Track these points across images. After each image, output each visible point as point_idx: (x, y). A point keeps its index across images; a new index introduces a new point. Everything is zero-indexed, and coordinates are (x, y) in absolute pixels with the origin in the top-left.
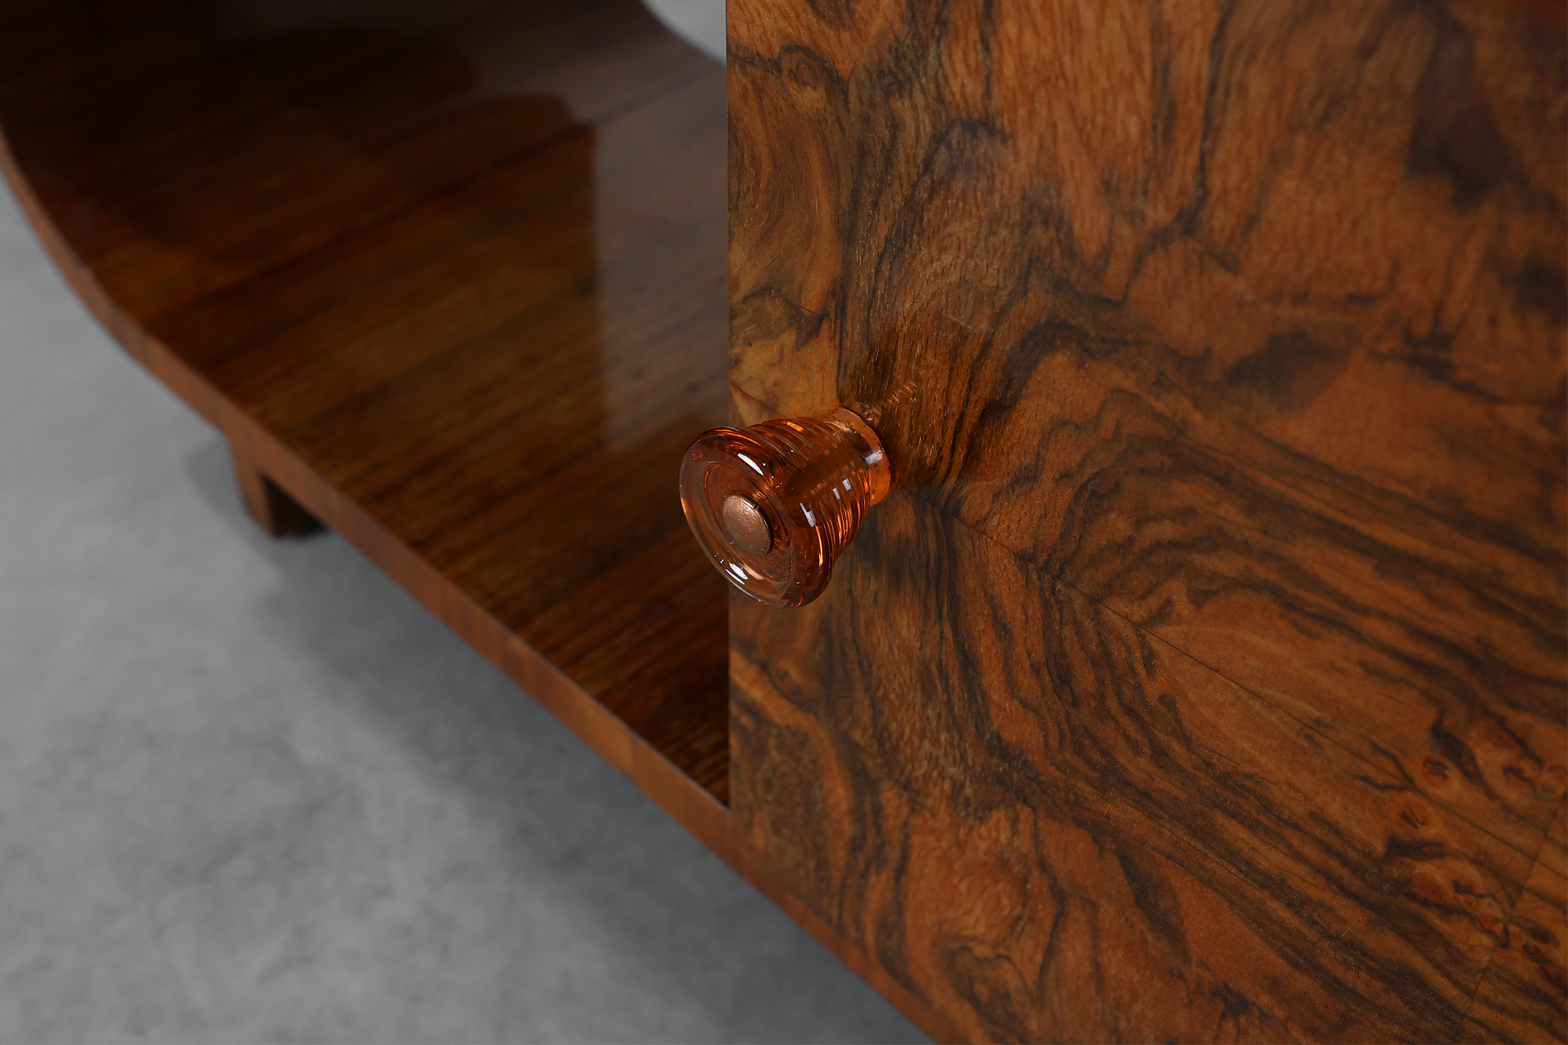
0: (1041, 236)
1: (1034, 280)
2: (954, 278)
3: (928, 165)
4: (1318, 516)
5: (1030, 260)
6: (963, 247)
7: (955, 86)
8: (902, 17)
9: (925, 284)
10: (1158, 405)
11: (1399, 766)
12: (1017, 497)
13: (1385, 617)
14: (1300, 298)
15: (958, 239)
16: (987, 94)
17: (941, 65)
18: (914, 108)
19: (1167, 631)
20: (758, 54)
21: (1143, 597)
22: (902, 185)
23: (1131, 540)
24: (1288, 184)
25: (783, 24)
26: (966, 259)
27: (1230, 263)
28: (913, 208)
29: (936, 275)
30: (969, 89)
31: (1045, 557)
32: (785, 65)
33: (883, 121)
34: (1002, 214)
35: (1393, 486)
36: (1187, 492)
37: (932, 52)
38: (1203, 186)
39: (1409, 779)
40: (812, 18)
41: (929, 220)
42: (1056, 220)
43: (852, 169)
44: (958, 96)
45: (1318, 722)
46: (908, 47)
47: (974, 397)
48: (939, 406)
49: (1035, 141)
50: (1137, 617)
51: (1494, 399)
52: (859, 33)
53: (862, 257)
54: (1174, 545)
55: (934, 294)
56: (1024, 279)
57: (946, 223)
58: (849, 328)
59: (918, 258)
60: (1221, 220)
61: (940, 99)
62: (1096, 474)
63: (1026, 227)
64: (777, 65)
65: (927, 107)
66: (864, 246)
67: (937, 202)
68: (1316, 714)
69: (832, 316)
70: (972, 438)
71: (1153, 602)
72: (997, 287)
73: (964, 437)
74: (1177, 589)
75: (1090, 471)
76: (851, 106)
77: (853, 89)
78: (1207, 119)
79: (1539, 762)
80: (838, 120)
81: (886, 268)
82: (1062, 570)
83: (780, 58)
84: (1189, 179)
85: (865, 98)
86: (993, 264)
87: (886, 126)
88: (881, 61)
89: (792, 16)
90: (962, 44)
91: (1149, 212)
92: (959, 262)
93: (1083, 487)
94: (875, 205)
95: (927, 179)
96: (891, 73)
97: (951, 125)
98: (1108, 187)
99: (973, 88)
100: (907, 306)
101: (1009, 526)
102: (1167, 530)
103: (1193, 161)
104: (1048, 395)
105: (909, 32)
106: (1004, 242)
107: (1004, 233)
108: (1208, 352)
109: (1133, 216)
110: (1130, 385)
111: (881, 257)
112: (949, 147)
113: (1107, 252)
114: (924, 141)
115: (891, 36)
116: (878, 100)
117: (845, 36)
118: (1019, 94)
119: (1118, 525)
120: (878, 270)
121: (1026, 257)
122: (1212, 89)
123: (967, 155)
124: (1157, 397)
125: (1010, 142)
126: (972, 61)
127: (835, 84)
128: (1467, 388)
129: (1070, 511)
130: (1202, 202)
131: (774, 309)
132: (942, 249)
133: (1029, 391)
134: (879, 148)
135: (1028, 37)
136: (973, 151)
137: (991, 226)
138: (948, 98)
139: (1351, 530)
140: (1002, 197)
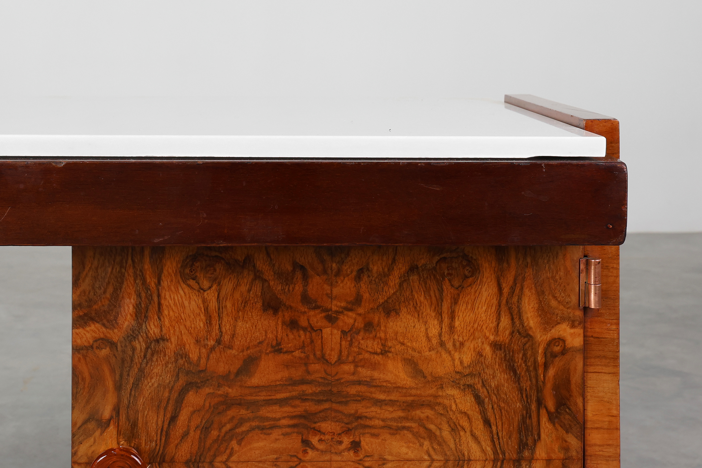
0: (181, 362)
1: (180, 375)
2: (156, 385)
3: (145, 356)
4: (264, 400)
5: (179, 370)
6: (158, 375)
7: (152, 332)
8: (134, 320)
9: (147, 391)
10: (219, 392)
11: (297, 458)
12: (183, 443)
13: (284, 418)
14: (248, 348)
15: (156, 373)
16: (161, 330)
17: (147, 328)
18: (139, 342)
19: (234, 458)
20: (85, 346)
21: (225, 452)
22: (137, 365)
23: (219, 436)
24: (240, 324)
25: (94, 334)
26: (159, 378)
27: (230, 347)
28: (141, 370)
29: (150, 387)
30: (156, 331)
31: (194, 458)
32: (95, 346)
33: (129, 349)
34: (169, 360)
35: (278, 383)
36: (231, 413)
37: (144, 326)
38: (221, 332)
39: (300, 459)
40: (104, 329)
41: (147, 372)
42: (185, 356)
43: (120, 367)
44: (153, 334)
45: (276, 459)
46: (136, 327)
47: (165, 419)
48: (155, 427)
49: (176, 338)
50: (224, 460)
51: (293, 352)
52: (120, 328)
53: (125, 393)
54: (230, 430)
55: (150, 393)
56: (178, 375)
57: (152, 370)
58: (121, 418)
59: (144, 385)
60: (226, 338)
61: (147, 337)
62: (206, 422)
63: (176, 361)
64: (92, 347)
65: (144, 340)
66: (125, 389)
67: (149, 366)
68: (275, 456)
69: (114, 417)
70: (167, 432)
71: (228, 452)
72: (170, 382)
73: (164, 433)
74: (234, 444)
75: (204, 422)
76: (118, 349)
77: (119, 344)
78: (219, 316)
79: (324, 434)
80: (114, 355)
81: (133, 393)
82: (200, 459)
83: (93, 344)
84: (217, 332)
85: (123, 346)
86: (168, 375)
87: (131, 351)
88: (128, 334)
89: (97, 331)
90: (152, 321)
91: (209, 343)
92: (157, 380)
93: (203, 428)
94: (128, 375)
95: (145, 360)
96: (131, 335)
97: (151, 343)
98: (197, 341)
99: (157, 331)
100: (141, 401)
101: (182, 454)
102: (228, 427)
103: (217, 327)
104: (189, 406)
105: (136, 323)
106: (170, 368)
107: (170, 365)
108: (229, 372)
109: (205, 346)
110: (211, 391)
111: (131, 390)
112: (151, 349)
113: (199, 358)
114: (143, 350)
115: (131, 326)
116: (127, 344)
117: (116, 331)
118: (170, 327)
119: (214, 433)
120: (130, 394)
121: (177, 369)
122: (219, 309)
123: (157, 349)
124: (219, 390)
125: (169, 341)
126: (156, 324)
127: (112, 345)
128: (286, 352)
129: (200, 438)
130: (221, 336)
131: (91, 425)
132: (151, 378)
133: (183, 407)
134: (129, 358)
135: (171, 313)
136: (158, 347)
137: (166, 365)
138: (150, 335)
139: (272, 399)
140: (168, 356)
